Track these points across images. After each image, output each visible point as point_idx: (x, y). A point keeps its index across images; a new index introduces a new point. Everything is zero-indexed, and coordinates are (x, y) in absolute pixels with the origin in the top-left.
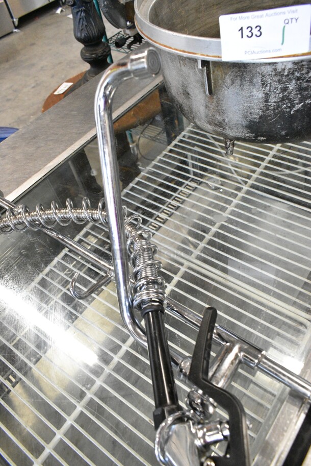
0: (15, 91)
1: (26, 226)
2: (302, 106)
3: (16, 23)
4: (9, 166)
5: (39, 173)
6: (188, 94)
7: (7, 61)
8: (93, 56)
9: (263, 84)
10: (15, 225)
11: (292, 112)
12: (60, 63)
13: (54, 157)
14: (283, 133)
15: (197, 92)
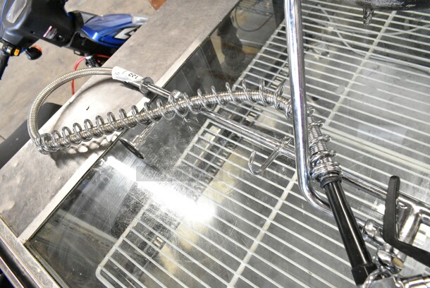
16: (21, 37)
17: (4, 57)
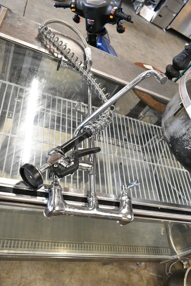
0: (135, 47)
1: (87, 80)
2: (190, 149)
3: (168, 28)
4: (103, 62)
5: (107, 74)
6: (170, 109)
7: (147, 35)
8: (171, 71)
9: (188, 130)
10: (85, 76)
11: (185, 148)
12: (161, 60)
13: (116, 77)
14: (177, 151)
15: (172, 111)
16: (82, 9)
17: (68, 5)
